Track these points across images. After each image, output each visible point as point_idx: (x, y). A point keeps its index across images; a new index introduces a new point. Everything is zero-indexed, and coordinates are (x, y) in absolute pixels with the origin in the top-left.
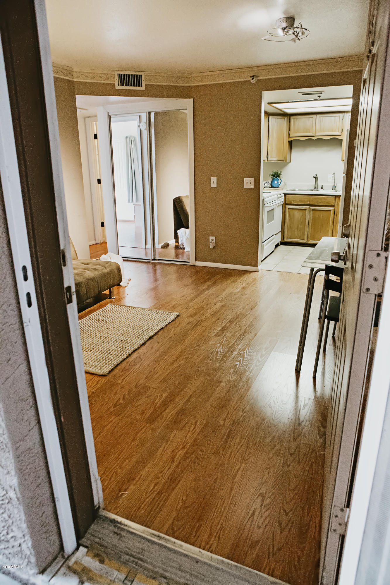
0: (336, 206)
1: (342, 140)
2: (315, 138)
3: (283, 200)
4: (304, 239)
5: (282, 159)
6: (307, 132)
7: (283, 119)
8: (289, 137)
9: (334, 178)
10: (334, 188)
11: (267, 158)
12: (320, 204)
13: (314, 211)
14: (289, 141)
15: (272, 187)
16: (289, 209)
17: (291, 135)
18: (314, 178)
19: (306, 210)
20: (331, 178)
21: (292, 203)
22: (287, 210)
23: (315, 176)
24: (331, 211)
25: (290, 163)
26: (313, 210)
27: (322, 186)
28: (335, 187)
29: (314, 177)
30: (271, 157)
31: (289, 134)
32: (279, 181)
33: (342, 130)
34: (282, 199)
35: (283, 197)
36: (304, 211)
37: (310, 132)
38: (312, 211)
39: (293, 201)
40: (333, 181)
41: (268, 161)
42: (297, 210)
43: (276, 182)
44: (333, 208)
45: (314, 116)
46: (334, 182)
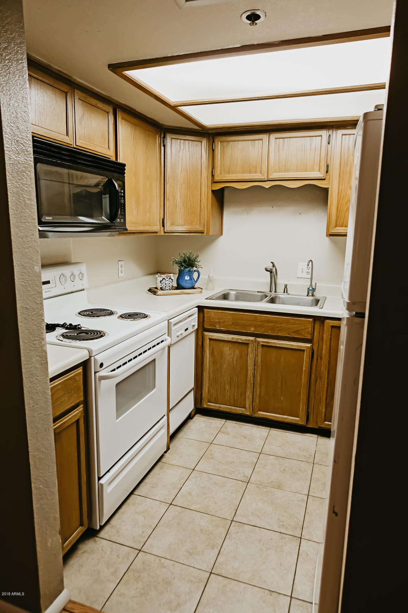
0: (316, 339)
1: (326, 190)
2: (267, 185)
3: (196, 324)
4: (245, 407)
5: (199, 228)
6: (250, 172)
7: (199, 143)
8: (214, 182)
9: (310, 271)
10: (310, 292)
11: (163, 226)
12: (280, 334)
13: (265, 349)
14: (213, 191)
15: (179, 287)
16: (210, 339)
17: (217, 178)
18: (269, 273)
19: (247, 344)
20: (306, 270)
21: (218, 328)
22: (207, 342)
23: (270, 266)
24: (304, 350)
25: (221, 238)
26: (263, 345)
27: (286, 286)
28: (314, 290)
29: (267, 270)
30: (172, 224)
31: (213, 176)
32: (195, 275)
33: (328, 166)
34: (194, 321)
35: (196, 316)
36: (244, 348)
37: (256, 172)
38: (260, 349)
39: (219, 323)
40: (309, 276)
41: (165, 233)
42: (230, 345)
43: (187, 278)
44: (309, 345)
45: (264, 137)
46: (312, 279)
